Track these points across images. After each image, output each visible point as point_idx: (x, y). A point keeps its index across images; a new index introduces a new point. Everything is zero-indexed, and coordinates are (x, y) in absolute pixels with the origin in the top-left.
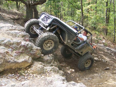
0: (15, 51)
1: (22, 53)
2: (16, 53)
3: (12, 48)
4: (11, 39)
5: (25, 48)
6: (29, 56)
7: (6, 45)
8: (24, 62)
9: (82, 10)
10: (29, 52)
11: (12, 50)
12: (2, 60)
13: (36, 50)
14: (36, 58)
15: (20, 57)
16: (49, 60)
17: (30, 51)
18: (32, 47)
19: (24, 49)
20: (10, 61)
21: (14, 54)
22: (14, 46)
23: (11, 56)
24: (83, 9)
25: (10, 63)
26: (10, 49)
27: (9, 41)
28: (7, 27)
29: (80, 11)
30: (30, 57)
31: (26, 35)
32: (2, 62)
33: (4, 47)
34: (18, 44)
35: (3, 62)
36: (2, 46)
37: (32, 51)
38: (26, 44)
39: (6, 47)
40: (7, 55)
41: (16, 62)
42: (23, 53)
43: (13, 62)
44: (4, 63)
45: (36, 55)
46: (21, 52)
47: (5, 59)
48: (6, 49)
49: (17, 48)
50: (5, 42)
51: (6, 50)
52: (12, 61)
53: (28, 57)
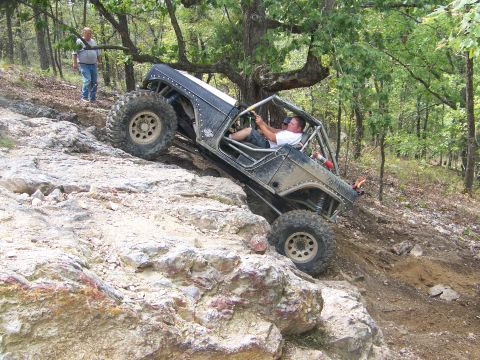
0: (213, 295)
1: (239, 307)
2: (214, 305)
3: (199, 284)
4: (196, 241)
5: (255, 287)
6: (269, 324)
7: (175, 270)
8: (250, 350)
9: (471, 110)
10: (272, 303)
11: (197, 294)
12: (159, 340)
13: (301, 294)
14: (301, 329)
15: (232, 326)
16: (352, 341)
17: (277, 300)
18: (285, 284)
19: (248, 292)
20: (189, 343)
21: (207, 309)
22: (207, 273)
23: (195, 318)
24: (476, 107)
25: (188, 351)
26: (192, 289)
27: (190, 253)
28: (173, 186)
29: (462, 112)
30: (276, 330)
31: (253, 225)
32: (158, 345)
33: (169, 281)
34: (226, 265)
35: (162, 348)
36: (158, 271)
37: (284, 299)
38: (261, 268)
39: (173, 277)
40: (178, 317)
41: (214, 350)
42: (243, 307)
43: (202, 350)
44: (165, 352)
45: (301, 319)
46: (236, 303)
47: (169, 334)
48: (174, 286)
49: (219, 284)
50: (172, 255)
51: (176, 294)
52: (198, 343)
53: (264, 326)
